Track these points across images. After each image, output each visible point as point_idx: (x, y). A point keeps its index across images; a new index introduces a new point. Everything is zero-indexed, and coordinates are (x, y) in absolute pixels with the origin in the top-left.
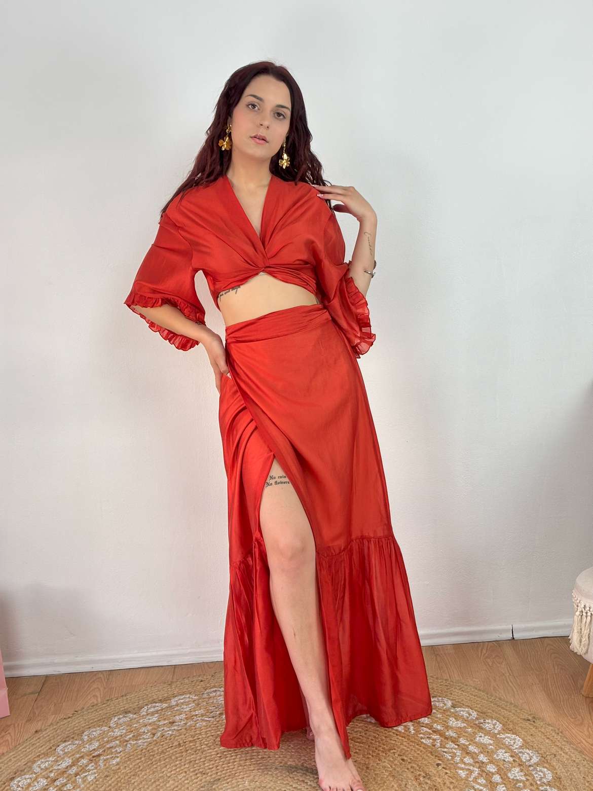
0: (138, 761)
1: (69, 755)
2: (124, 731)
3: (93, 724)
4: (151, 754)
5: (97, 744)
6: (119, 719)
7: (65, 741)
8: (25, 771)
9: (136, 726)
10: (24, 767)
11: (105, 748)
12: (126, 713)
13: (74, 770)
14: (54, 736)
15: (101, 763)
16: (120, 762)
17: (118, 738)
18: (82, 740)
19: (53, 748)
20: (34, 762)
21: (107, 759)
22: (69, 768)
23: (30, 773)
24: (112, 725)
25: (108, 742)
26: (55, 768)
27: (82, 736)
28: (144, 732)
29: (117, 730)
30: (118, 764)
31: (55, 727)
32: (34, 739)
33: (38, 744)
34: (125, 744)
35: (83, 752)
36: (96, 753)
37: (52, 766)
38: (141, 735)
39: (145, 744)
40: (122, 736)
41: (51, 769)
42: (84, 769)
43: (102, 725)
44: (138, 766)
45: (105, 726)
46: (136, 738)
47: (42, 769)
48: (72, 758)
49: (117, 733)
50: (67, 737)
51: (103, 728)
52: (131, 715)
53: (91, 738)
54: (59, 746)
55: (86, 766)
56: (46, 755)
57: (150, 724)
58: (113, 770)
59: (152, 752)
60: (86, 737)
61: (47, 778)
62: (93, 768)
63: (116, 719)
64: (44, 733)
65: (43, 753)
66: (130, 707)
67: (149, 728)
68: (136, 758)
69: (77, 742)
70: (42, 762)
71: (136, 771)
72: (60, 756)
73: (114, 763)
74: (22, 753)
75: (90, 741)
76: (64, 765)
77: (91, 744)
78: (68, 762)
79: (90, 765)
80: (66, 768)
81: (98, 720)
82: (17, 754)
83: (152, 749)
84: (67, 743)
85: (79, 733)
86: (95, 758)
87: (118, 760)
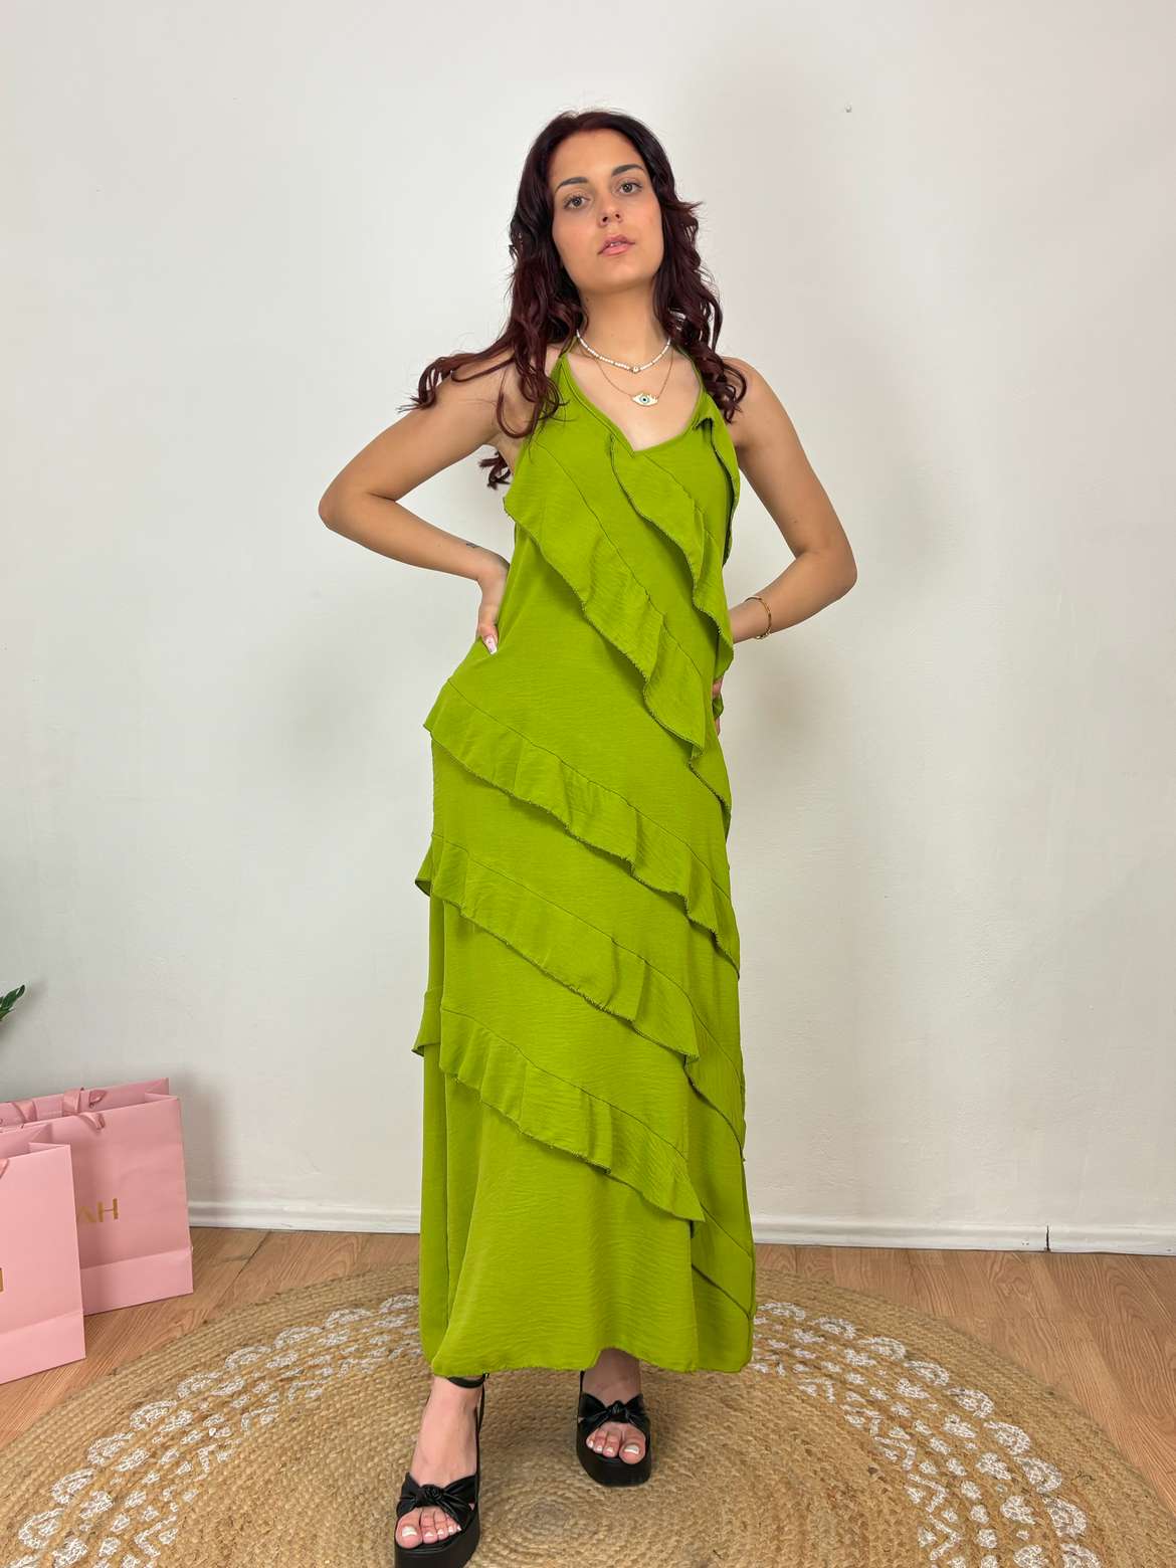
0: (354, 1397)
1: (244, 1372)
2: (344, 1338)
3: (298, 1320)
4: (378, 1386)
5: (293, 1356)
6: (342, 1315)
7: (245, 1346)
8: (165, 1392)
9: (365, 1333)
10: (164, 1385)
11: (306, 1366)
12: (357, 1306)
13: (243, 1400)
14: (230, 1334)
15: (290, 1394)
16: (323, 1394)
17: (332, 1350)
18: (273, 1346)
19: (223, 1356)
20: (183, 1377)
21: (303, 1388)
22: (235, 1396)
23: (170, 1398)
24: (328, 1325)
25: (312, 1355)
26: (213, 1393)
27: (274, 1339)
28: (376, 1345)
29: (333, 1335)
30: (318, 1399)
31: (237, 1317)
32: (199, 1335)
33: (200, 1345)
34: (339, 1362)
35: (268, 1369)
36: (289, 1374)
37: (209, 1390)
38: (370, 1350)
39: (372, 1367)
40: (338, 1346)
41: (206, 1395)
42: (259, 1403)
43: (312, 1323)
44: (350, 1407)
45: (317, 1326)
46: (359, 1354)
47: (193, 1393)
48: (245, 1377)
49: (333, 1340)
50: (250, 1339)
51: (311, 1329)
52: (363, 1312)
53: (288, 1345)
54: (232, 1353)
55: (265, 1396)
56: (207, 1367)
57: (390, 1331)
58: (307, 1410)
59: (380, 1383)
60: (281, 1342)
61: (194, 1411)
62: (275, 1401)
63: (337, 1316)
64: (216, 1327)
65: (205, 1363)
66: (366, 1297)
67: (386, 1338)
68: (350, 1392)
69: (263, 1349)
70: (197, 1380)
71: (347, 1415)
72: (229, 1372)
73: (312, 1395)
74: (169, 1359)
75: (285, 1350)
76: (229, 1390)
77: (284, 1356)
78: (239, 1383)
79: (272, 1396)
80: (232, 1396)
81: (309, 1314)
82: (161, 1360)
83: (381, 1377)
84: (247, 1350)
85: (272, 1333)
86: (283, 1383)
87: (320, 1391)
